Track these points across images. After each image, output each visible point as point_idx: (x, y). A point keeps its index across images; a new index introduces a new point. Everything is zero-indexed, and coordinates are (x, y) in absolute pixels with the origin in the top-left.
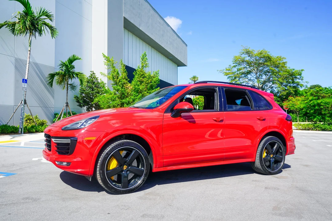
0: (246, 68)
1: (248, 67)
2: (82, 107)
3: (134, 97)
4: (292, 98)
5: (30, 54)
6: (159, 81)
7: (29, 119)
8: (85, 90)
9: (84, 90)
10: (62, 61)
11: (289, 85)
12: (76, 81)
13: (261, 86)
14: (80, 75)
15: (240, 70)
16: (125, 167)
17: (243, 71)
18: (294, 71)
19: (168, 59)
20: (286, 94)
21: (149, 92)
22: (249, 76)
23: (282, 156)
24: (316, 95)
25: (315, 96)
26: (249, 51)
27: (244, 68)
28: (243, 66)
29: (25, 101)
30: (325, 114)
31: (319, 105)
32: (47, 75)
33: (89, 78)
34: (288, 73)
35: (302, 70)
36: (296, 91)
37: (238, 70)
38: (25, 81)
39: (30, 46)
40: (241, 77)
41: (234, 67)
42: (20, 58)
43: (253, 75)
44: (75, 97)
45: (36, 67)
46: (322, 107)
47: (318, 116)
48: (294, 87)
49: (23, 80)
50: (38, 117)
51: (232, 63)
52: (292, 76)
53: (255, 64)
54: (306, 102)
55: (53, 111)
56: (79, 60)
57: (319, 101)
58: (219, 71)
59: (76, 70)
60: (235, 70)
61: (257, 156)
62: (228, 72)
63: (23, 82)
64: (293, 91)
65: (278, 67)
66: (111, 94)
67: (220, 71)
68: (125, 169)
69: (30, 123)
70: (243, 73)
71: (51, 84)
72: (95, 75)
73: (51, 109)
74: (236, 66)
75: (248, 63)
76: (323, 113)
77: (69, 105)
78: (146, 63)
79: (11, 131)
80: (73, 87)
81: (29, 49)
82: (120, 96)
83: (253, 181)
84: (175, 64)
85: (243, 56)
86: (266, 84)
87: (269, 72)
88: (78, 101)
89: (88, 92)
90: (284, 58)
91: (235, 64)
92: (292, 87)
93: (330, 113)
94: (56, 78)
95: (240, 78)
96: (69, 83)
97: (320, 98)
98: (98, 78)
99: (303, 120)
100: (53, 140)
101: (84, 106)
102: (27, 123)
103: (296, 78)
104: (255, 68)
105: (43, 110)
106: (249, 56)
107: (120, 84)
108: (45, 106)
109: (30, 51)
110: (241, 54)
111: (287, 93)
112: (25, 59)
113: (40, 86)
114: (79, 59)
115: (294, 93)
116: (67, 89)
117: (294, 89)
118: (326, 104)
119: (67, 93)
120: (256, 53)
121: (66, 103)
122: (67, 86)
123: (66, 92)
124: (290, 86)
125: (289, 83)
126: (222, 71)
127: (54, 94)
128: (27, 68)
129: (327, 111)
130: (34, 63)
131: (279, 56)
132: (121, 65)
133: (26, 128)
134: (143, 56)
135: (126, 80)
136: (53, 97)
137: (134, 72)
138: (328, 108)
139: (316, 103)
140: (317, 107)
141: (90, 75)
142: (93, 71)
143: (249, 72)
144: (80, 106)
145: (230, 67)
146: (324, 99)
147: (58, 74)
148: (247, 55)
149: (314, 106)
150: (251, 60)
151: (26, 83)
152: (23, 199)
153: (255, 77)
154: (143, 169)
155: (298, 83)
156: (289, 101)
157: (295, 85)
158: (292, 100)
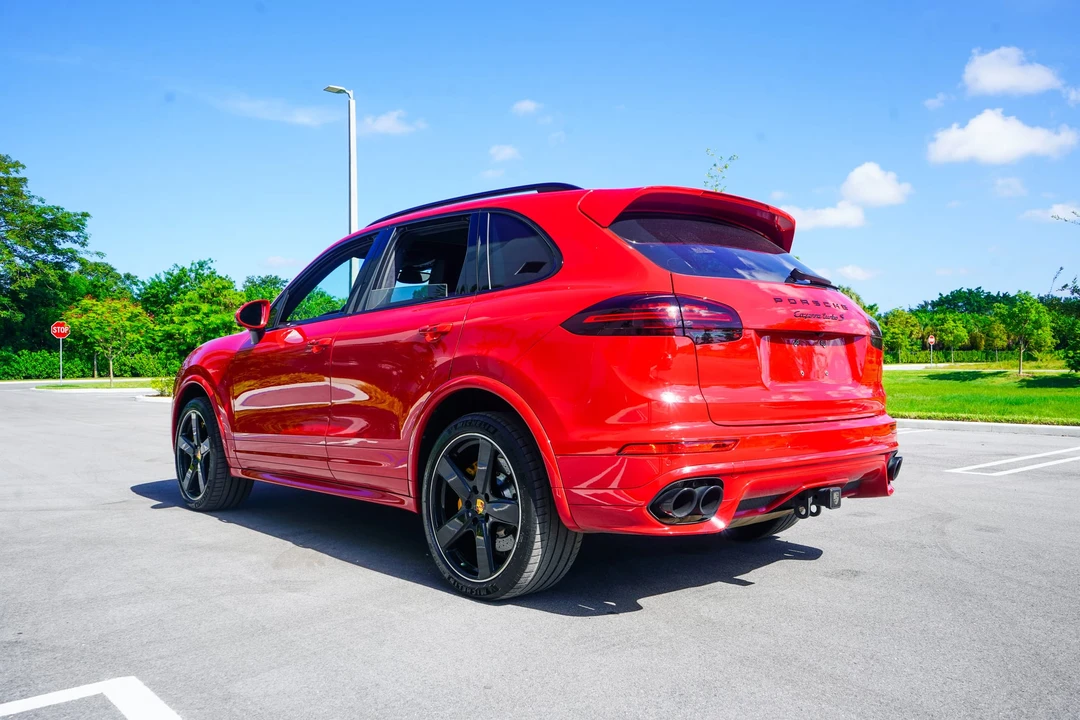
11: (41, 256)
18: (59, 215)
34: (39, 219)
35: (85, 215)
36: (63, 280)
48: (59, 266)
64: (55, 278)
90: (17, 164)
92: (50, 265)
103: (64, 236)
115: (60, 284)
117: (58, 273)
124: (45, 262)
155: (70, 254)
156: (86, 311)
157: (61, 259)
158: (95, 308)
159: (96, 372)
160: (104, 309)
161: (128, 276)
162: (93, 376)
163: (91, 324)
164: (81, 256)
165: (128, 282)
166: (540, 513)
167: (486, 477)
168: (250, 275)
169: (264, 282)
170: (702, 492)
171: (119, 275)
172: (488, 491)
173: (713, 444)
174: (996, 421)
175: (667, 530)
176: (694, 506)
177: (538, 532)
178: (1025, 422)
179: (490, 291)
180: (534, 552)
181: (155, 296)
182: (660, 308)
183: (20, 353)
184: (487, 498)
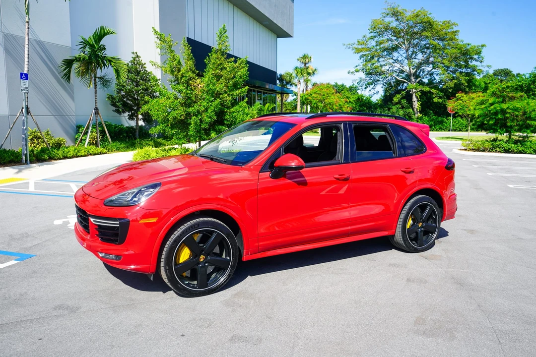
0: (391, 40)
1: (394, 38)
2: (120, 114)
3: (208, 103)
4: (462, 94)
5: (28, 28)
6: (247, 76)
7: (37, 138)
8: (125, 86)
9: (123, 86)
10: (84, 37)
11: (459, 70)
12: (108, 72)
13: (414, 71)
14: (114, 62)
15: (381, 43)
16: (202, 258)
17: (386, 45)
18: (468, 47)
19: (261, 26)
20: (453, 85)
21: (231, 93)
22: (395, 54)
23: (435, 224)
24: (501, 94)
25: (498, 97)
26: (397, 12)
27: (388, 40)
28: (385, 38)
29: (27, 108)
30: (511, 127)
31: (503, 112)
32: (59, 61)
33: (130, 64)
34: (459, 51)
35: (483, 46)
36: (469, 81)
37: (377, 45)
38: (25, 76)
39: (28, 13)
40: (382, 57)
41: (372, 38)
42: (12, 33)
43: (401, 52)
44: (109, 98)
45: (41, 48)
46: (508, 115)
47: (500, 129)
48: (467, 74)
49: (22, 74)
50: (50, 132)
51: (369, 31)
52: (466, 54)
53: (407, 33)
54: (483, 106)
55: (74, 121)
56: (111, 35)
57: (504, 106)
58: (345, 46)
59: (108, 53)
60: (373, 43)
61: (398, 226)
62: (360, 47)
63: (21, 78)
64: (464, 81)
65: (443, 40)
66: (169, 98)
67: (348, 46)
68: (202, 260)
69: (38, 144)
70: (385, 50)
71: (68, 77)
72: (141, 59)
73: (70, 118)
74: (375, 37)
75: (394, 33)
76: (509, 124)
77: (100, 111)
78: (227, 44)
79: (9, 159)
80: (105, 82)
81: (27, 20)
82: (183, 102)
83: (390, 265)
84: (273, 34)
85: (388, 19)
86: (423, 68)
87: (428, 48)
88: (114, 104)
89: (129, 89)
90: (454, 24)
91: (372, 34)
92: (463, 74)
93: (519, 124)
94: (75, 65)
95: (379, 57)
96: (98, 75)
97: (507, 99)
98: (145, 64)
100: (92, 220)
101: (124, 112)
102: (34, 143)
103: (472, 58)
104: (406, 41)
105: (57, 120)
106: (397, 20)
107: (182, 80)
108: (59, 113)
109: (28, 22)
110: (384, 17)
111: (455, 84)
112: (21, 35)
113: (50, 81)
114: (112, 33)
115: (466, 84)
116: (96, 86)
117: (467, 78)
118: (515, 110)
119: (96, 91)
120: (408, 14)
121: (95, 109)
122: (95, 80)
123: (94, 90)
124: (461, 73)
125: (460, 68)
126: (351, 46)
127: (73, 93)
128: (26, 52)
129: (515, 121)
130: (36, 41)
131: (447, 20)
132: (184, 47)
133: (33, 153)
134: (221, 33)
135: (193, 72)
136: (72, 98)
137: (205, 58)
138: (517, 116)
139: (499, 108)
140: (500, 116)
141: (132, 59)
142: (136, 53)
143: (395, 48)
144: (118, 111)
145: (364, 39)
146: (512, 103)
147: (78, 59)
148: (393, 19)
149: (496, 113)
150: (401, 27)
151: (27, 79)
152: (55, 309)
153: (405, 55)
154: (228, 258)
155: (474, 68)
156: (458, 99)
157: (469, 70)
158: (462, 98)
164: (479, 68)
181: (521, 86)
183: (448, 118)
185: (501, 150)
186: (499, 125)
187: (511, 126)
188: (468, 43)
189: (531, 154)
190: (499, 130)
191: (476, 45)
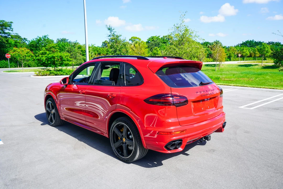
18: (4, 22)
31: (54, 58)
35: (11, 22)
48: (6, 37)
92: (3, 37)
93: (60, 63)
99: (15, 66)
103: (6, 29)
115: (6, 42)
117: (6, 39)
155: (8, 34)
156: (14, 51)
157: (6, 35)
158: (17, 50)
159: (18, 66)
160: (19, 51)
161: (25, 39)
162: (18, 67)
163: (16, 55)
164: (12, 34)
165: (25, 40)
166: (139, 144)
167: (126, 134)
168: (58, 38)
169: (62, 40)
170: (177, 143)
171: (22, 38)
172: (126, 137)
173: (180, 132)
174: (253, 87)
175: (169, 152)
176: (175, 146)
177: (138, 149)
178: (261, 88)
179: (126, 86)
180: (137, 154)
181: (33, 45)
182: (168, 98)
184: (126, 139)
185: (54, 74)
186: (52, 63)
187: (57, 64)
188: (3, 20)
189: (65, 75)
190: (52, 66)
191: (8, 22)
